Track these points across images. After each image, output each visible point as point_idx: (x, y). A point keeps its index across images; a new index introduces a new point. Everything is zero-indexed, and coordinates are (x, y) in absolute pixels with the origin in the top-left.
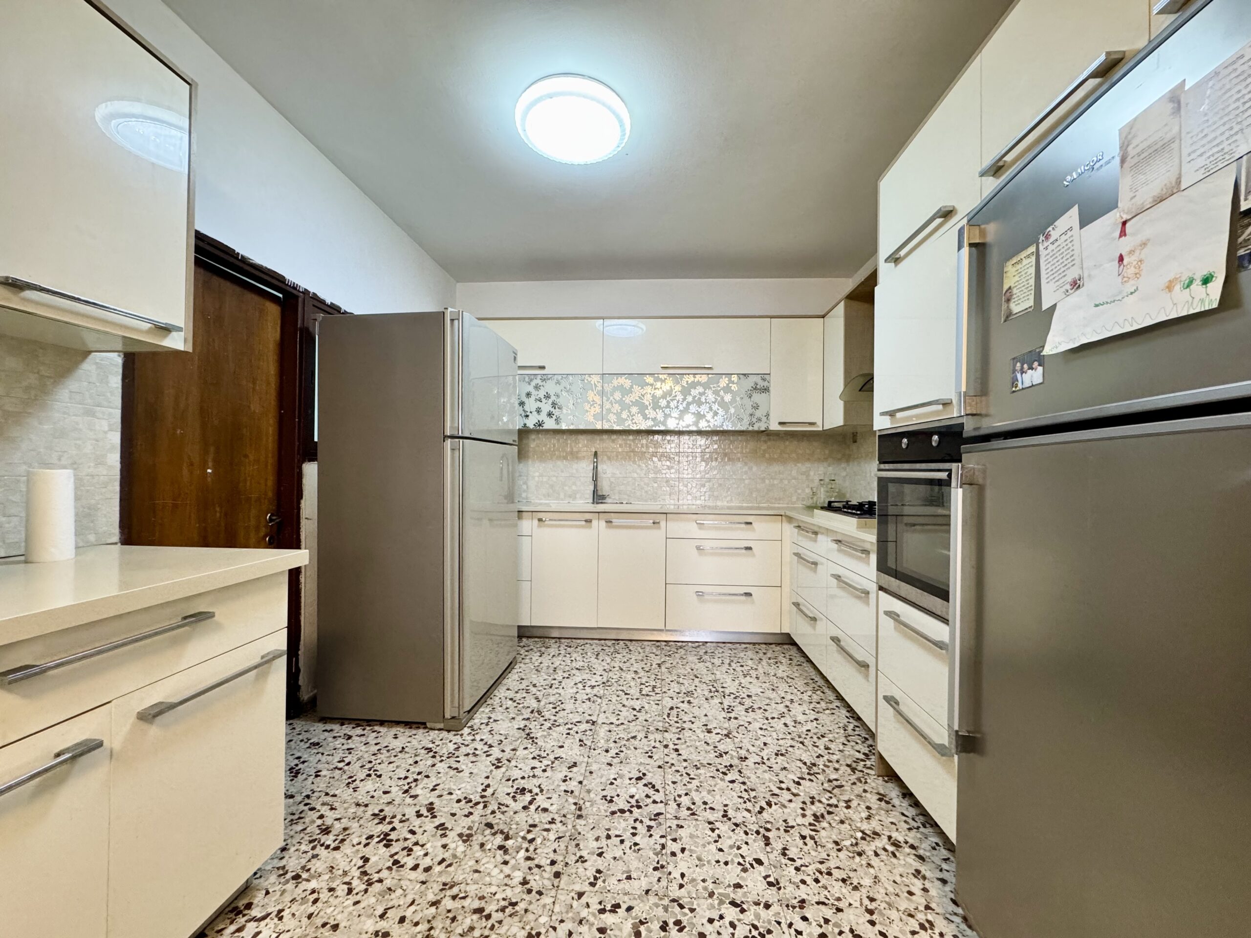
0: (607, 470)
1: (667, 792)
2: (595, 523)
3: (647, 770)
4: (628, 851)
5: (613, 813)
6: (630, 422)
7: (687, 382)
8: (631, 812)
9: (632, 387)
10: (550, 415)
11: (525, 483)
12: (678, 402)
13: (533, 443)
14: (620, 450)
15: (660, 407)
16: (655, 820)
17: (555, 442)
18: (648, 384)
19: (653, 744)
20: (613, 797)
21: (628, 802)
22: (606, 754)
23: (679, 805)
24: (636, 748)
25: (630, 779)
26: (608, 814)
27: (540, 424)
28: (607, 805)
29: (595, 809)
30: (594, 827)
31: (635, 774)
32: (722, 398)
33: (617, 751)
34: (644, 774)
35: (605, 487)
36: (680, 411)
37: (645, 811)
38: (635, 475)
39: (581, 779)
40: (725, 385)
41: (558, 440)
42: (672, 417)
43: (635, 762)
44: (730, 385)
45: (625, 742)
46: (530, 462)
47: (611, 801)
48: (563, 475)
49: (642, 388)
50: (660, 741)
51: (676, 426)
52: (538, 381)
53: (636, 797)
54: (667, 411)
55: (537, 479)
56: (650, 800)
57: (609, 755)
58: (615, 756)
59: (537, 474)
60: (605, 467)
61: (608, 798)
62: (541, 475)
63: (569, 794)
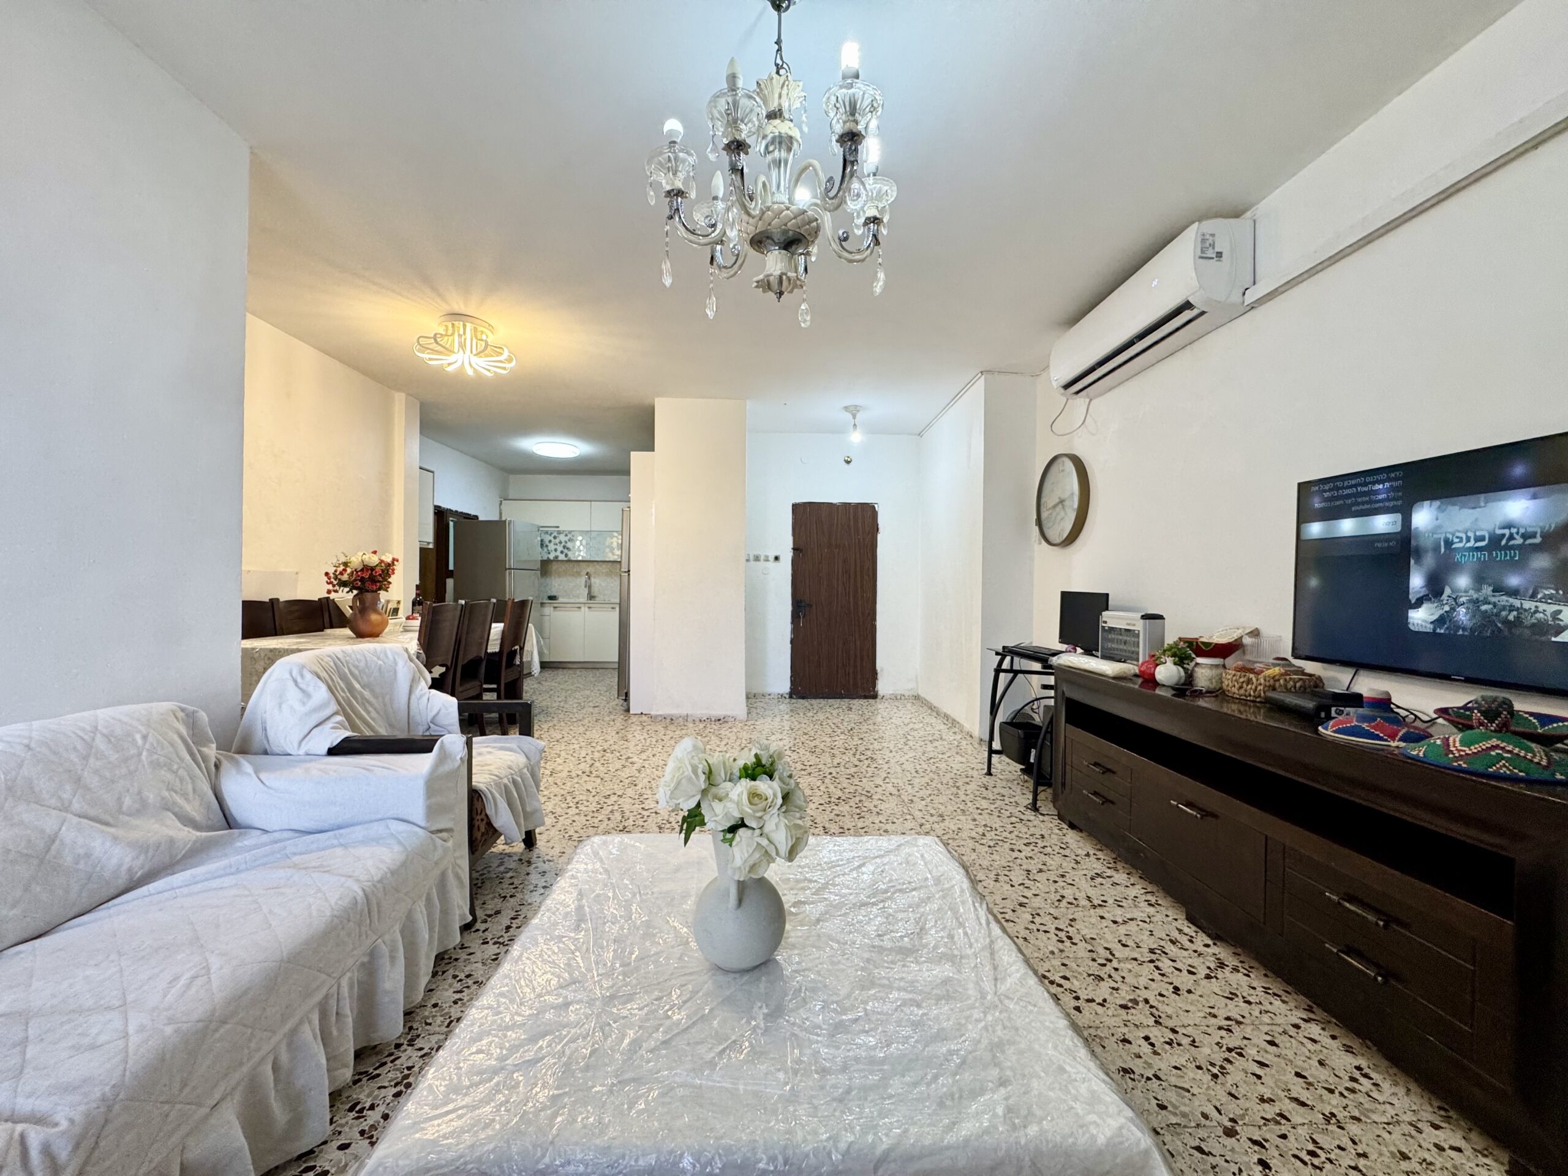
0: (596, 581)
13: (555, 566)
14: (601, 571)
17: (568, 567)
27: (557, 557)
35: (595, 591)
38: (613, 585)
48: (573, 584)
52: (555, 534)
55: (559, 586)
59: (557, 584)
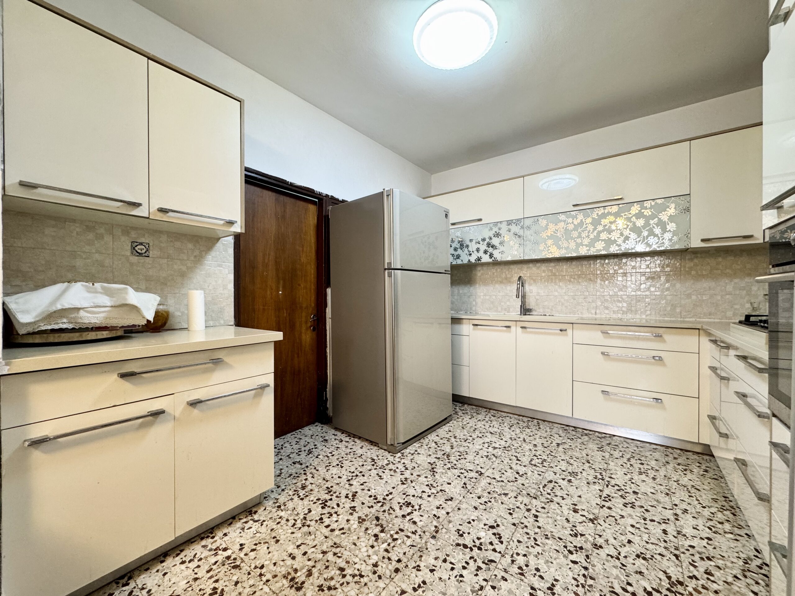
1: (509, 547)
2: (513, 328)
3: (502, 523)
4: (453, 578)
5: (458, 545)
6: (546, 252)
7: (597, 214)
8: (471, 550)
9: (547, 225)
10: (485, 252)
11: (474, 300)
12: (589, 232)
14: (543, 275)
15: (572, 238)
16: (487, 564)
17: (494, 271)
18: (561, 221)
19: (518, 504)
20: (464, 533)
21: (474, 542)
22: (477, 499)
23: (513, 561)
24: (502, 503)
25: (485, 525)
26: (454, 544)
27: (479, 259)
28: (457, 537)
29: (447, 536)
30: (439, 549)
31: (491, 522)
32: (634, 223)
33: (487, 500)
34: (498, 526)
35: (531, 303)
36: (591, 239)
37: (483, 554)
38: (556, 294)
39: (450, 511)
40: (637, 212)
41: (497, 270)
42: (583, 245)
43: (496, 513)
44: (643, 211)
45: (497, 495)
46: (477, 286)
47: (461, 535)
48: (501, 294)
49: (556, 225)
50: (525, 505)
51: (586, 252)
53: (481, 541)
54: (579, 241)
55: (482, 297)
56: (492, 547)
57: (479, 501)
58: (483, 503)
59: (482, 294)
60: (531, 288)
61: (461, 532)
62: (485, 295)
63: (436, 518)
